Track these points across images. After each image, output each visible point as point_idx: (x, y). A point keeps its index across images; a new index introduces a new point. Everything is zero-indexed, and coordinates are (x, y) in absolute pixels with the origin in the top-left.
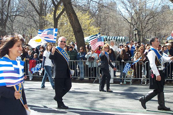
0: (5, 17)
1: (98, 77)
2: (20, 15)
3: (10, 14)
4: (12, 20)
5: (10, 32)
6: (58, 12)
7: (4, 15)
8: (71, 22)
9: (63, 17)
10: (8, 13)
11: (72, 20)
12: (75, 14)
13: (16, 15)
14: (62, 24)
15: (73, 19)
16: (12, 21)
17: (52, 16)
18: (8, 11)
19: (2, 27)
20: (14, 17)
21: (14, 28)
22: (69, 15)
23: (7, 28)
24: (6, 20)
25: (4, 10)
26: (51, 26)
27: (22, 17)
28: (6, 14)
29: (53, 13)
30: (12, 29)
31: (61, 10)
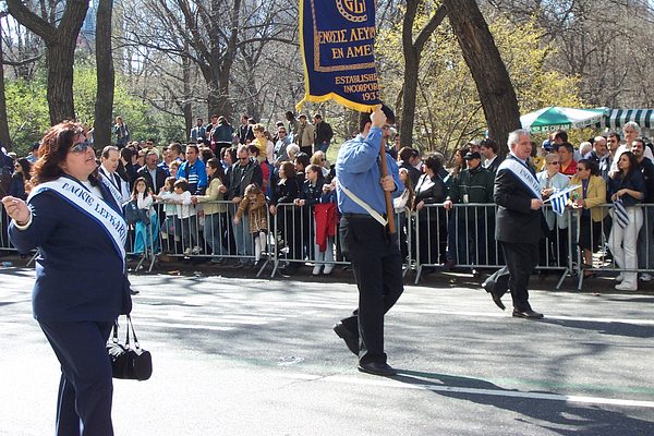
0: (223, 46)
1: (574, 265)
2: (280, 36)
3: (244, 35)
4: (249, 59)
5: (242, 101)
6: (421, 22)
7: (222, 40)
8: (470, 58)
9: (440, 38)
10: (235, 32)
11: (474, 47)
12: (482, 26)
13: (265, 40)
14: (435, 68)
15: (478, 45)
16: (251, 62)
17: (397, 38)
18: (236, 24)
19: (215, 82)
20: (257, 45)
21: (258, 86)
22: (462, 33)
23: (232, 88)
24: (229, 59)
25: (221, 23)
26: (395, 76)
27: (285, 46)
28: (229, 34)
29: (401, 27)
30: (252, 90)
31: (433, 14)
